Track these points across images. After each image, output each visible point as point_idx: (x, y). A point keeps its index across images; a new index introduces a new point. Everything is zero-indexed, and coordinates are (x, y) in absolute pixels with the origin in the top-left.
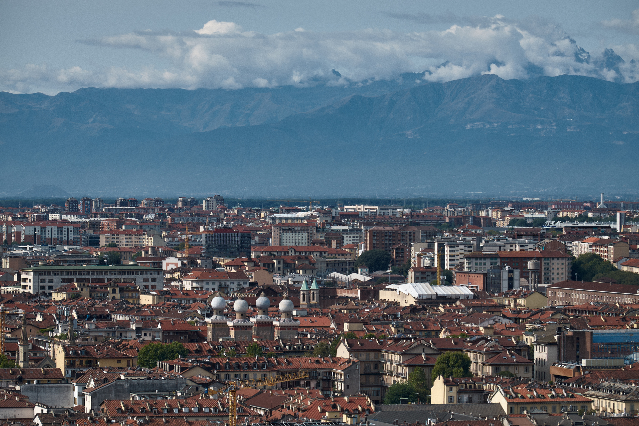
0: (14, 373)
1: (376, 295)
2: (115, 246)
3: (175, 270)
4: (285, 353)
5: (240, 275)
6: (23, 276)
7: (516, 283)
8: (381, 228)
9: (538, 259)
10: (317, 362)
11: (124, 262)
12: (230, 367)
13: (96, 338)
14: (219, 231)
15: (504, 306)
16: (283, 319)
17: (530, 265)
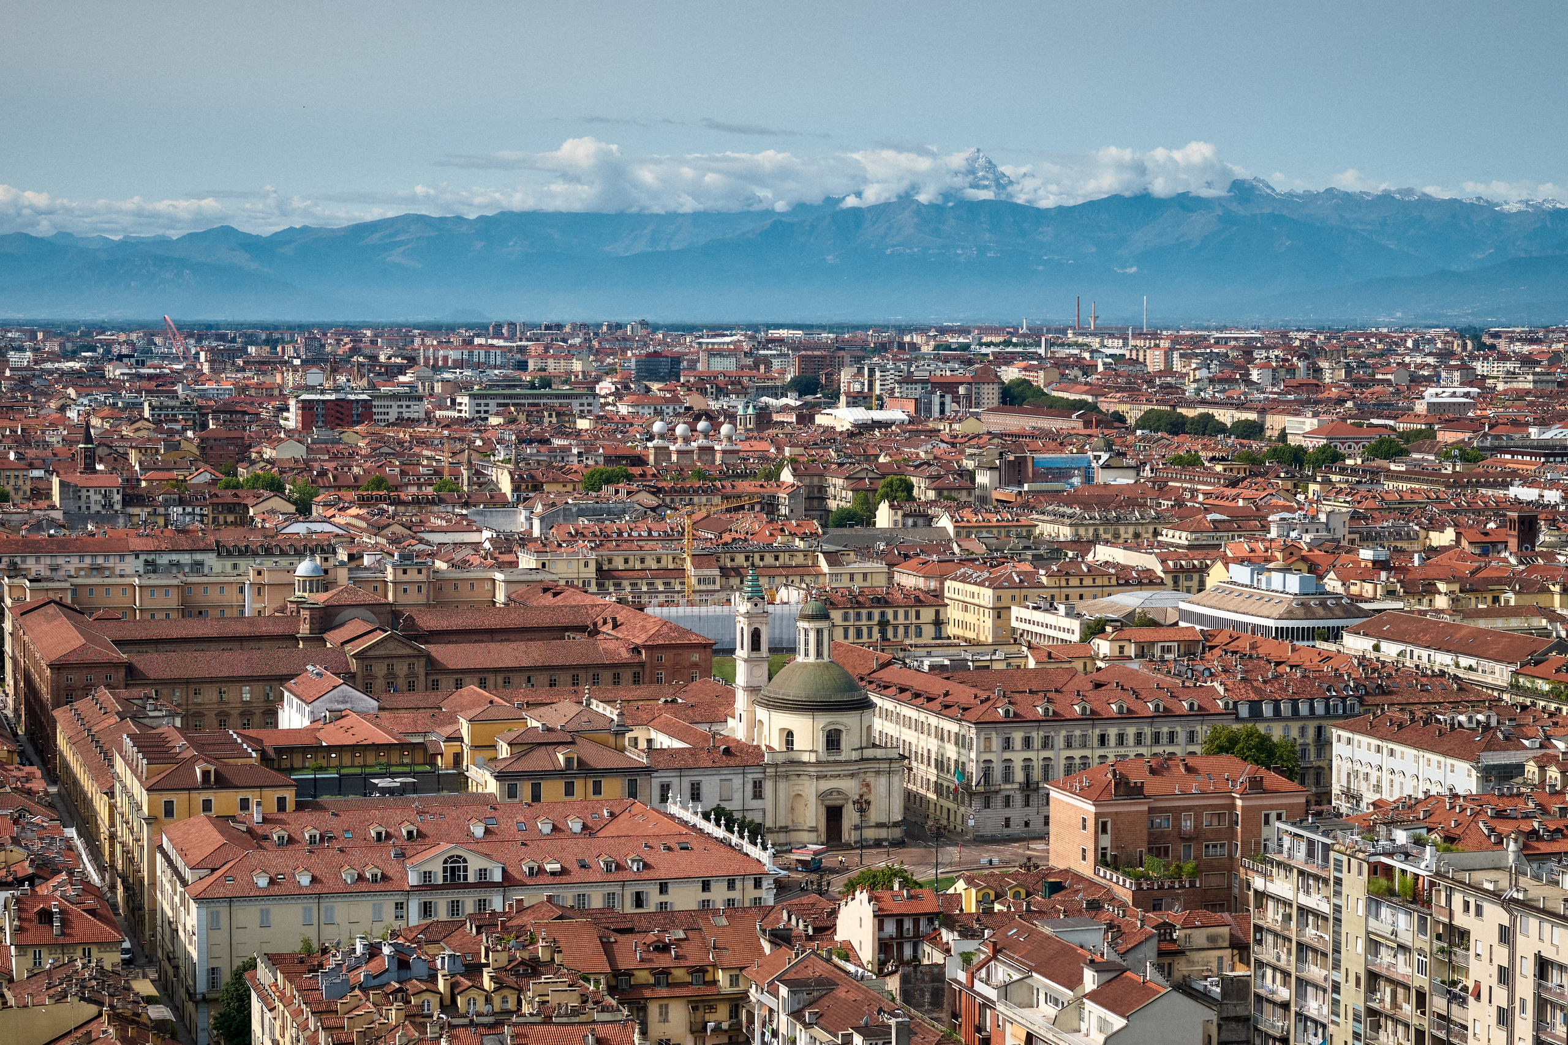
0: (460, 497)
1: (812, 419)
2: (545, 370)
3: (610, 395)
4: (728, 477)
5: (676, 400)
6: (459, 400)
7: (947, 408)
8: (810, 353)
9: (969, 383)
10: (762, 486)
11: (554, 386)
12: (676, 491)
13: (538, 462)
14: (648, 355)
15: (939, 431)
16: (724, 443)
17: (961, 390)
